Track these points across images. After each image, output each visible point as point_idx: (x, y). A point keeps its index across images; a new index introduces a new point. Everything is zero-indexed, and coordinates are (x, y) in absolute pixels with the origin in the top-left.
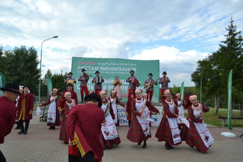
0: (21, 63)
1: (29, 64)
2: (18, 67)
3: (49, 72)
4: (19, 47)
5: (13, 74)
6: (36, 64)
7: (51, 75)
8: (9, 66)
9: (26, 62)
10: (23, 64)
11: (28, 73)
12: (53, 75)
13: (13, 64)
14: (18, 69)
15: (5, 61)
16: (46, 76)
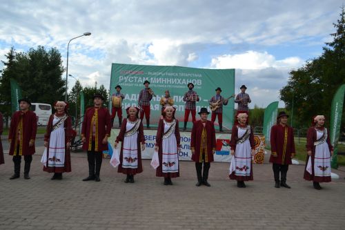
0: (39, 71)
1: (50, 73)
2: (34, 76)
3: (78, 83)
4: (36, 49)
5: (29, 86)
6: (60, 72)
7: (81, 88)
8: (22, 75)
9: (46, 69)
10: (41, 73)
11: (49, 85)
12: (84, 88)
13: (28, 72)
14: (35, 79)
15: (16, 68)
16: (73, 90)
